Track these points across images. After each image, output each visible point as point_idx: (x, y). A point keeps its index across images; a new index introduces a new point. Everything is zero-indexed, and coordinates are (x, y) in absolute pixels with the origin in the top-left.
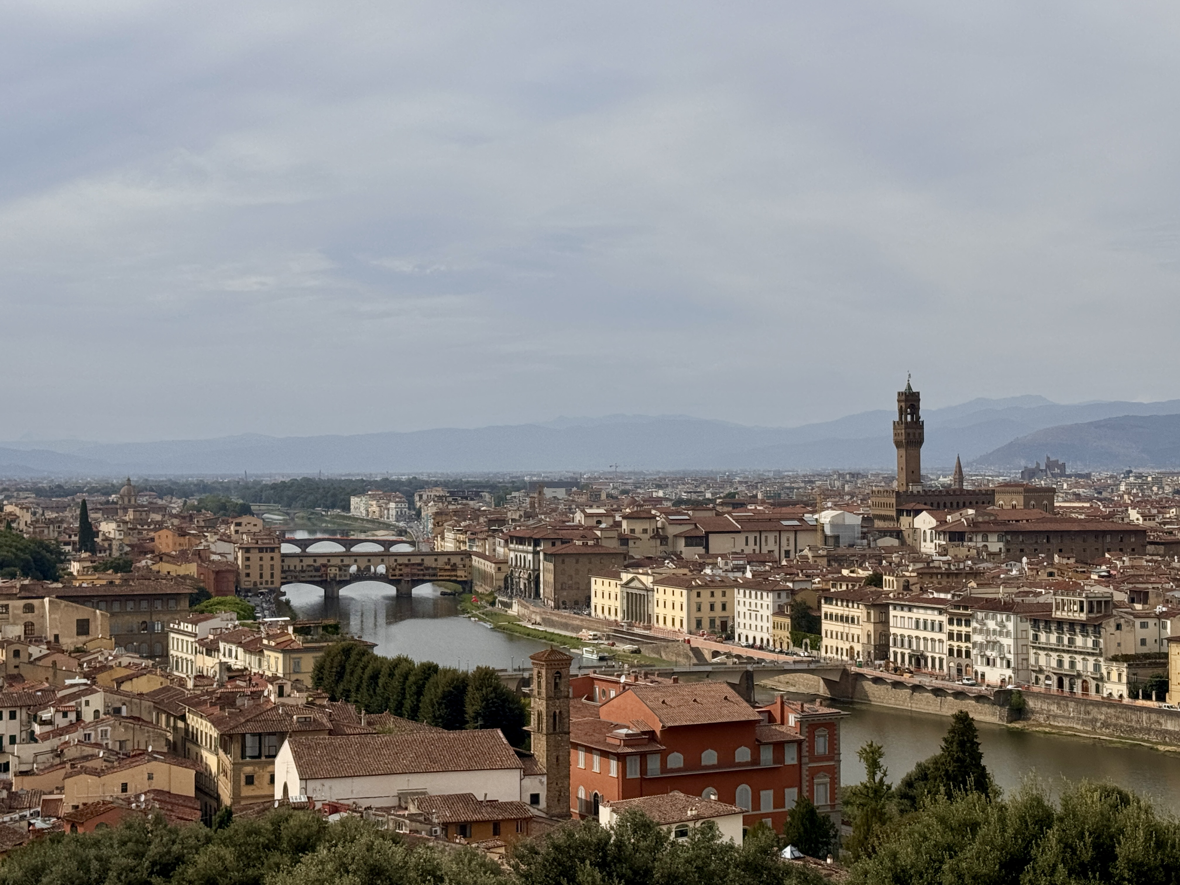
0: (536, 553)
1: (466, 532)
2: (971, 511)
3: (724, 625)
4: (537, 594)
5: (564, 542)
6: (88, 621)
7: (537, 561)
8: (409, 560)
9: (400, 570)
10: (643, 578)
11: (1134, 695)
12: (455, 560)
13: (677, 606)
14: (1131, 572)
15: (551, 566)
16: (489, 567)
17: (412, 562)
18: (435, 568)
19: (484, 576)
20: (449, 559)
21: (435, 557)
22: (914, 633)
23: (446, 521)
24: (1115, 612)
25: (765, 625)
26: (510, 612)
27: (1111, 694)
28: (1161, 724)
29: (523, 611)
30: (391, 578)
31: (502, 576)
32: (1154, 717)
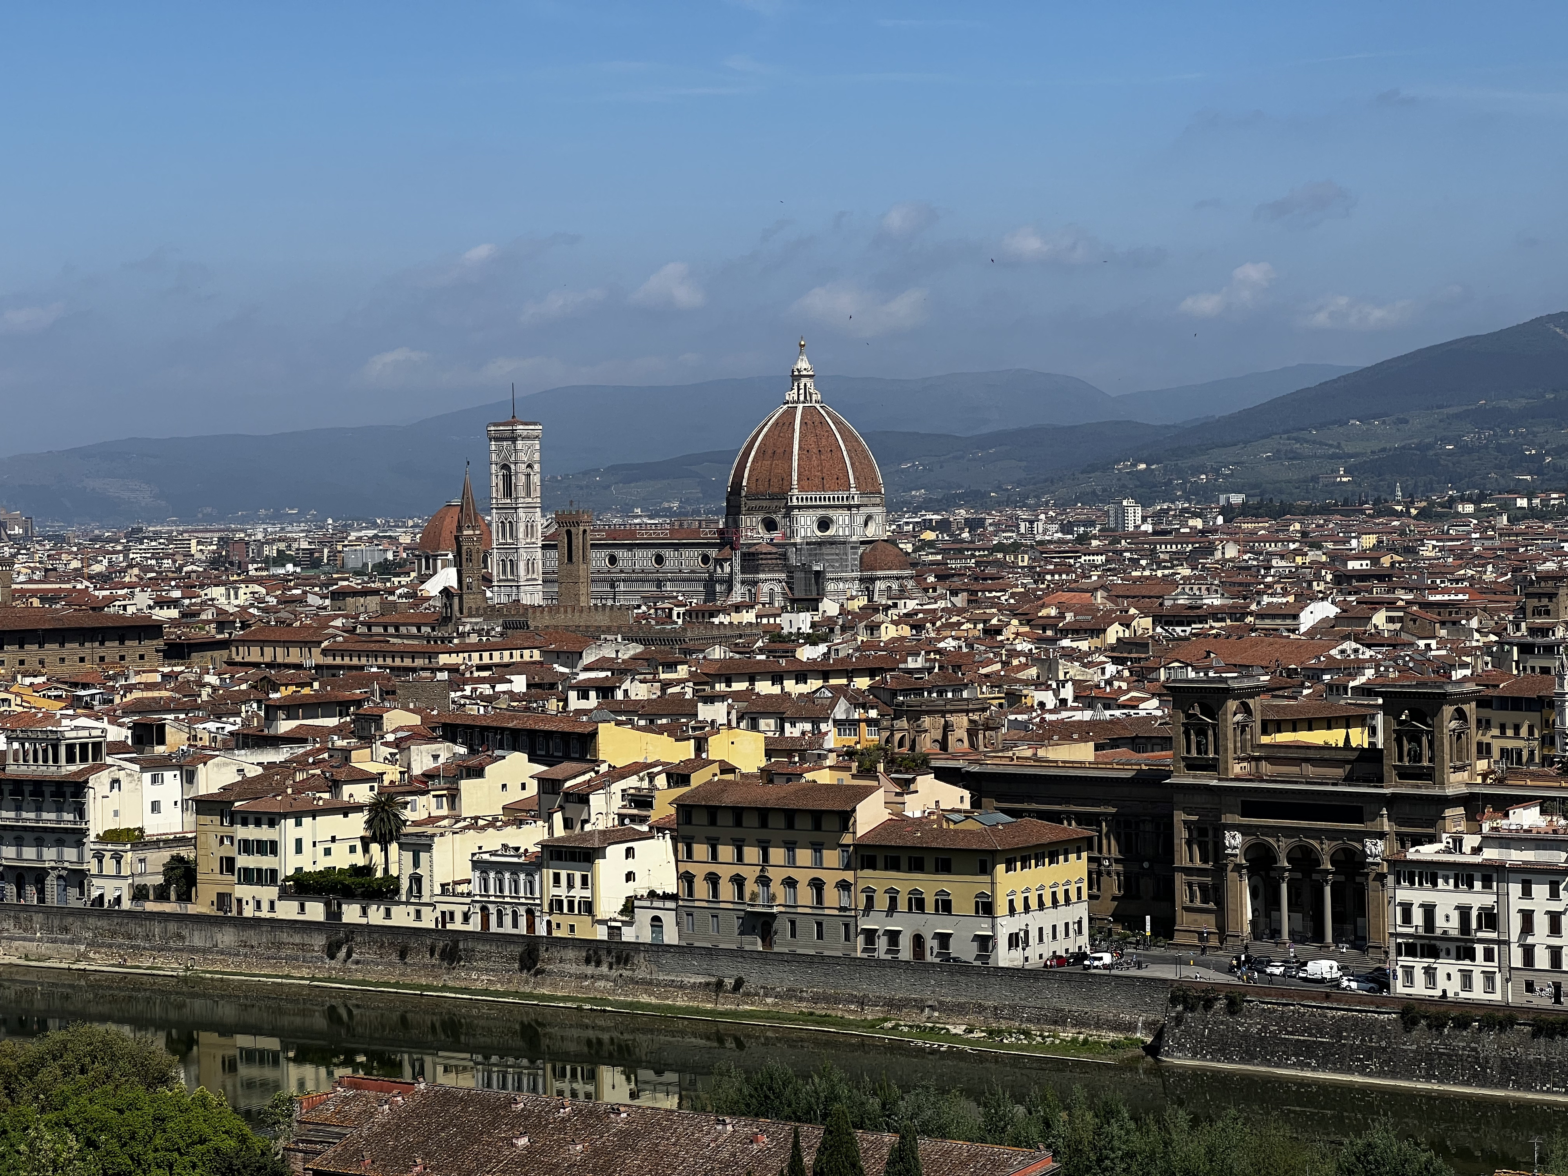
11: (140, 893)
14: (137, 694)
24: (109, 760)
27: (101, 896)
28: (183, 938)
32: (172, 927)
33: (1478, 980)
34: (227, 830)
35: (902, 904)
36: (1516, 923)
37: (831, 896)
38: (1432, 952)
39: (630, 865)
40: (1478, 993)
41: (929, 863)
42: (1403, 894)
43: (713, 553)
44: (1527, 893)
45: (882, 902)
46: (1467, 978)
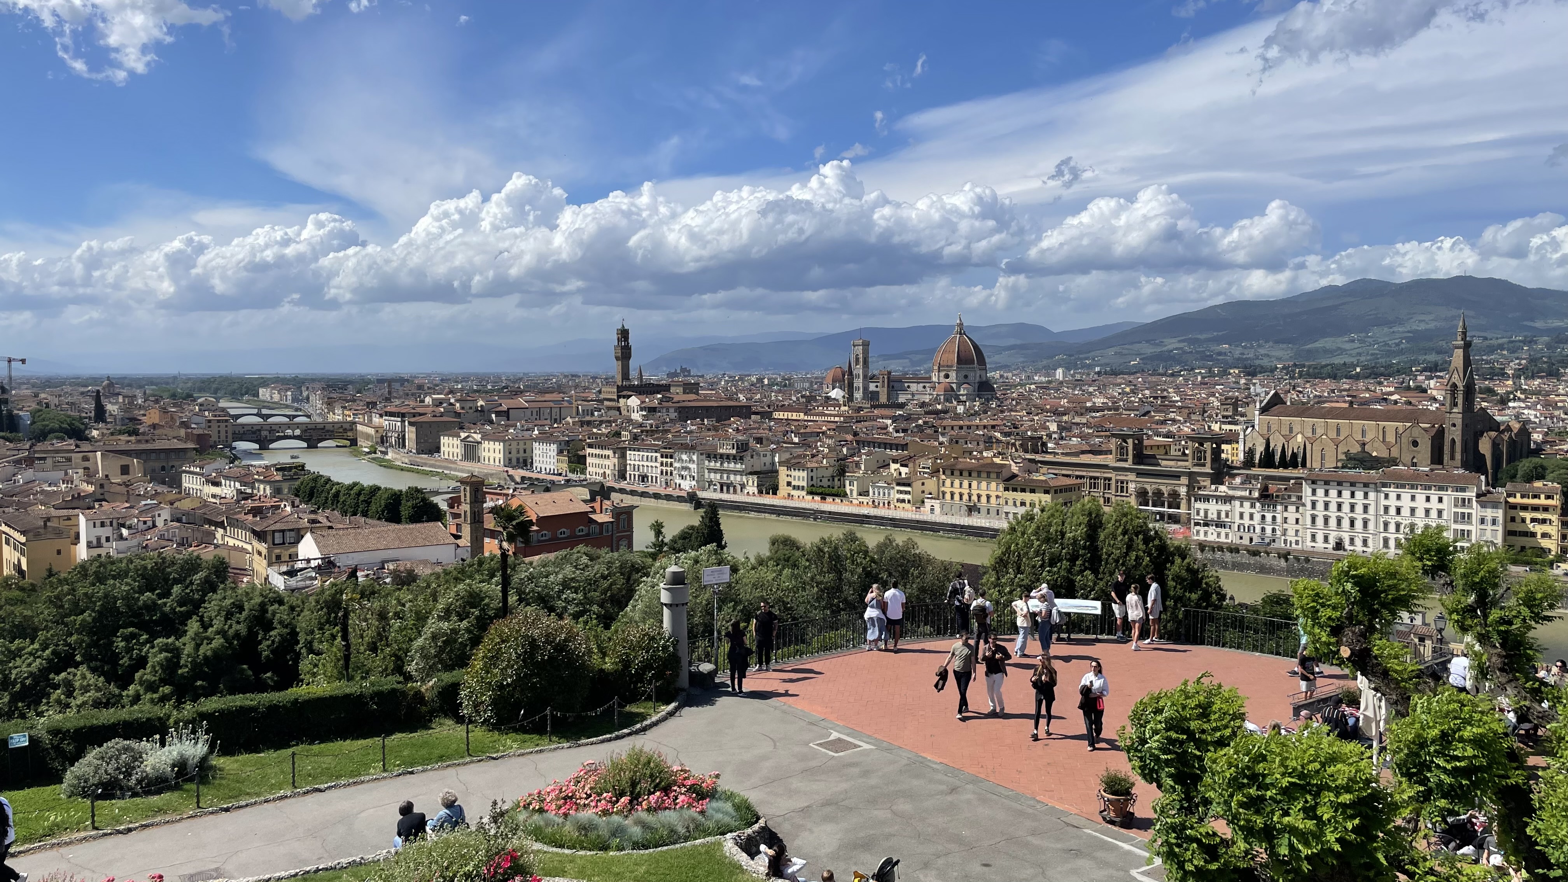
0: (403, 422)
1: (349, 410)
2: (659, 396)
3: (525, 462)
4: (404, 446)
5: (420, 414)
6: (128, 465)
7: (403, 427)
8: (315, 427)
10: (474, 435)
11: (761, 492)
12: (347, 426)
13: (497, 451)
15: (413, 429)
16: (371, 431)
17: (318, 427)
18: (333, 431)
19: (368, 437)
20: (342, 426)
21: (333, 425)
22: (641, 463)
23: (334, 403)
24: (750, 450)
25: (552, 460)
26: (387, 457)
27: (748, 492)
29: (395, 456)
31: (379, 435)
33: (1223, 535)
34: (789, 473)
35: (1018, 504)
36: (1237, 516)
37: (993, 500)
38: (1206, 525)
39: (923, 488)
40: (1223, 539)
41: (1028, 489)
42: (1198, 505)
43: (927, 385)
44: (1242, 506)
45: (1010, 502)
46: (1219, 535)
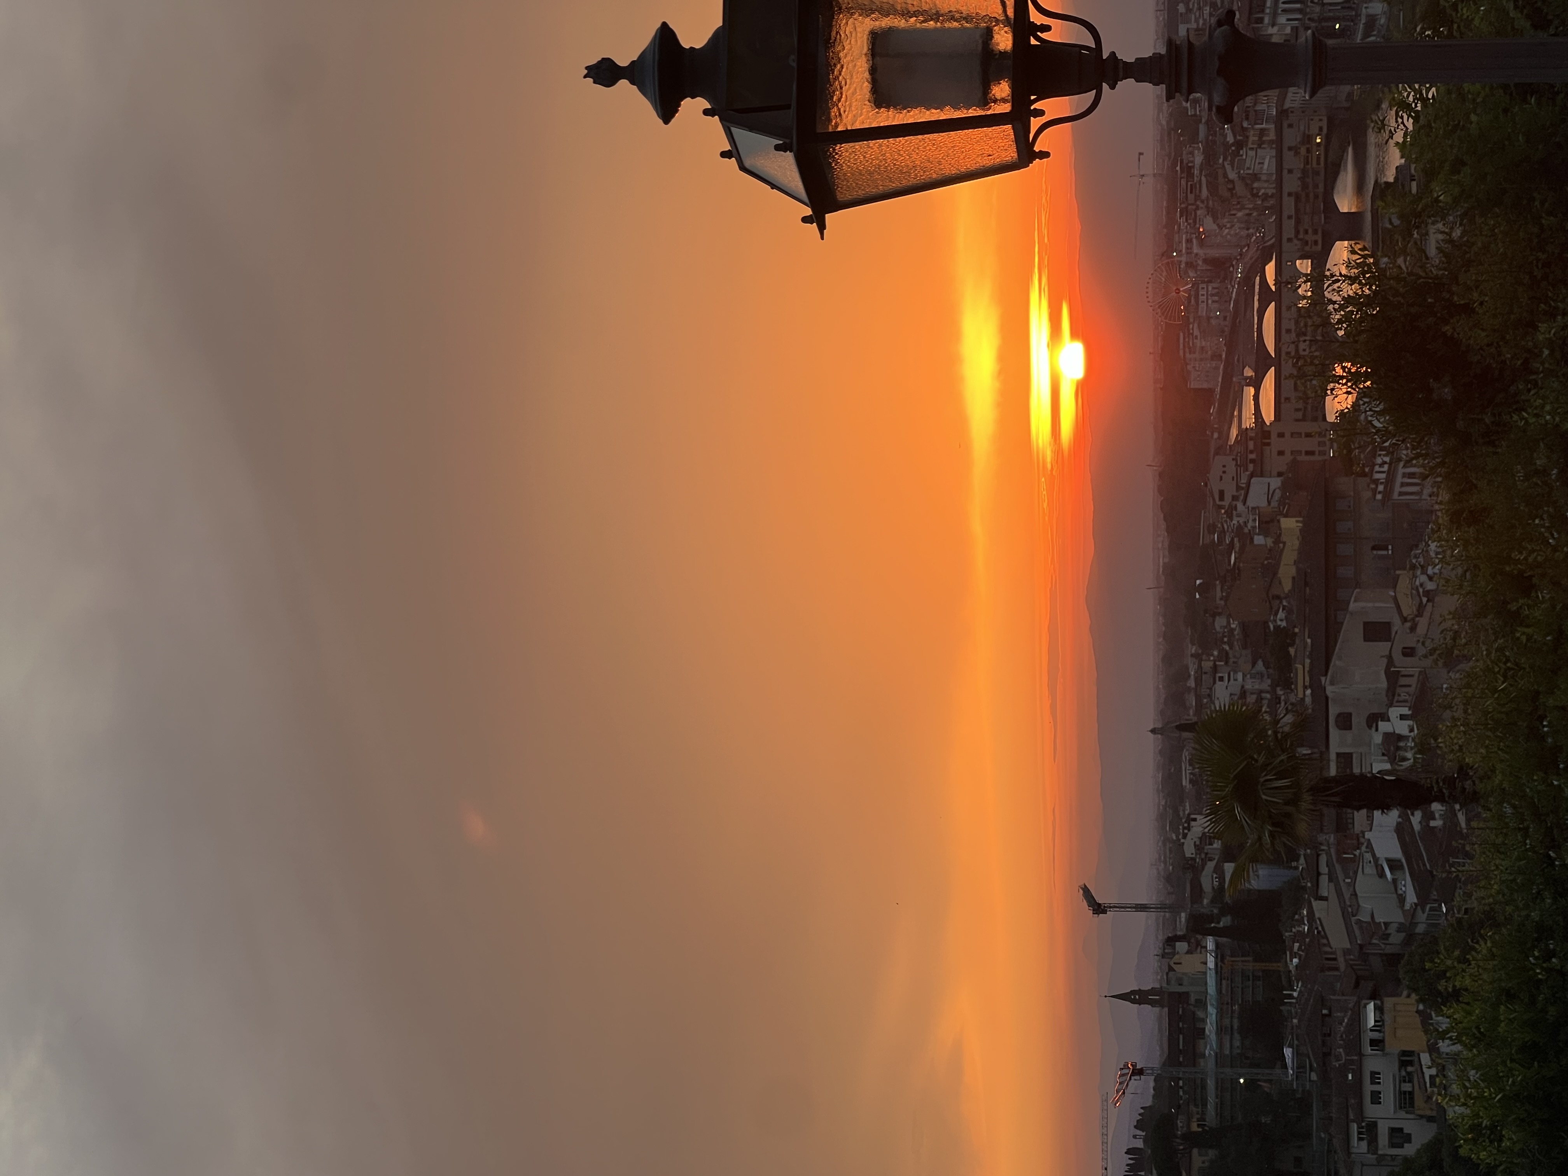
1: (1244, 129)
6: (1366, 624)
8: (1290, 217)
9: (1306, 232)
12: (1291, 137)
17: (1293, 213)
18: (1304, 172)
20: (1290, 149)
21: (1285, 172)
23: (1225, 175)
30: (1319, 247)
